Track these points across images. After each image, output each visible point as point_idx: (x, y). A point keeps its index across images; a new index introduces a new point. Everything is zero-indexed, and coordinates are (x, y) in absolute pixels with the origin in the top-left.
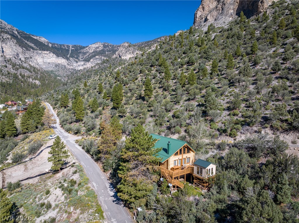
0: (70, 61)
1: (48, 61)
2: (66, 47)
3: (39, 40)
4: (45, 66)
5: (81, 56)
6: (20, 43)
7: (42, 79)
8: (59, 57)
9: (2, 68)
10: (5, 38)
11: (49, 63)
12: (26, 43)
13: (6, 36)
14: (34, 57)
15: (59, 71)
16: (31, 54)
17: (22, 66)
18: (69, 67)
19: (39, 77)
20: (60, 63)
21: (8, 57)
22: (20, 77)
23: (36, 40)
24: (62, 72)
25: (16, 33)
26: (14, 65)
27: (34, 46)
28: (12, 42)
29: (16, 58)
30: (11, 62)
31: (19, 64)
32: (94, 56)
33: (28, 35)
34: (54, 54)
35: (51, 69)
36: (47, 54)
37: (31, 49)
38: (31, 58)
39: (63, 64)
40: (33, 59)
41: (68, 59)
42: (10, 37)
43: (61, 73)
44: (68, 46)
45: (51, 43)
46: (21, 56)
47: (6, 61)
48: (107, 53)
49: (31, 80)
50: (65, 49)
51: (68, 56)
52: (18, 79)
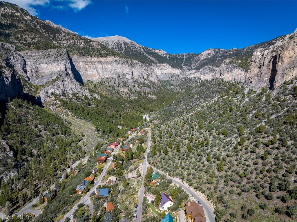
0: (183, 70)
1: (165, 72)
2: (181, 56)
3: (159, 53)
4: (162, 77)
5: (193, 64)
7: (158, 93)
8: (174, 68)
9: (132, 88)
10: (135, 64)
11: (166, 74)
12: (149, 58)
13: (135, 61)
14: (154, 73)
15: (173, 80)
16: (151, 71)
17: (145, 84)
18: (182, 76)
19: (156, 91)
20: (175, 73)
21: (135, 77)
22: (143, 93)
23: (157, 54)
26: (139, 84)
27: (155, 60)
29: (141, 78)
30: (137, 82)
34: (170, 65)
35: (167, 79)
38: (152, 74)
39: (177, 74)
40: (153, 75)
41: (181, 68)
42: (137, 62)
43: (175, 82)
44: (183, 55)
46: (144, 75)
49: (150, 96)
50: (180, 58)
51: (182, 65)
52: (141, 96)
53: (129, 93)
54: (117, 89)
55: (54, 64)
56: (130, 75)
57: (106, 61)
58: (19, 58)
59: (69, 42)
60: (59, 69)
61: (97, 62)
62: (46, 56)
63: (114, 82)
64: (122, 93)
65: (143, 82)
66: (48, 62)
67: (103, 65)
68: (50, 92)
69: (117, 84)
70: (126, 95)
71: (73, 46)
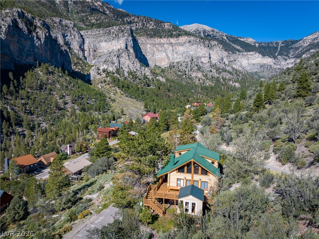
0: (278, 59)
1: (253, 62)
2: (274, 44)
4: (249, 68)
5: (291, 52)
6: (227, 47)
7: (242, 82)
8: (265, 57)
9: (208, 73)
10: (213, 45)
11: (254, 64)
12: (233, 47)
13: (214, 43)
14: (238, 60)
15: (264, 72)
16: (235, 57)
17: (225, 69)
18: (276, 67)
19: (240, 79)
20: (266, 63)
21: (213, 62)
22: (222, 80)
23: (244, 42)
24: (267, 72)
25: (225, 38)
26: (218, 69)
27: (241, 48)
29: (220, 63)
30: (216, 67)
32: (308, 50)
35: (255, 70)
36: (253, 55)
37: (237, 52)
38: (235, 61)
39: (268, 64)
40: (237, 61)
41: (275, 57)
42: (216, 43)
43: (266, 74)
44: (277, 43)
45: (258, 43)
46: (225, 60)
47: (211, 66)
49: (231, 83)
50: (273, 47)
51: (276, 54)
52: (220, 82)
53: (204, 78)
54: (188, 74)
55: (114, 42)
56: (207, 58)
57: (177, 42)
58: (77, 35)
59: (138, 25)
60: (119, 47)
61: (167, 44)
62: (107, 34)
63: (185, 66)
64: (195, 78)
65: (223, 68)
66: (108, 40)
67: (174, 48)
68: (101, 68)
69: (189, 68)
70: (199, 81)
71: (142, 29)
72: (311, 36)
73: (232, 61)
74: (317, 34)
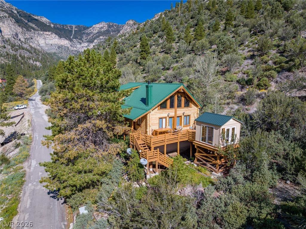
0: (73, 42)
1: (51, 42)
2: (69, 27)
3: (40, 20)
4: (47, 48)
5: (84, 38)
6: (20, 23)
7: (43, 61)
8: (62, 38)
11: (51, 45)
12: (26, 23)
14: (35, 38)
15: (62, 53)
16: (32, 34)
17: (22, 47)
18: (73, 49)
19: (40, 58)
20: (63, 44)
21: (6, 37)
22: (20, 58)
23: (37, 20)
24: (65, 54)
25: (16, 12)
26: (13, 46)
27: (35, 27)
28: (10, 21)
29: (15, 39)
30: (10, 43)
31: (18, 44)
32: (98, 37)
33: (28, 14)
34: (56, 34)
35: (53, 51)
36: (49, 35)
37: (32, 30)
38: (32, 39)
39: (66, 45)
40: (34, 40)
41: (71, 40)
44: (71, 27)
45: (53, 24)
46: (20, 37)
47: (4, 41)
48: (112, 33)
49: (31, 61)
50: (68, 29)
51: (71, 37)
52: (18, 60)
72: (98, 25)
73: (28, 39)
74: (103, 24)
